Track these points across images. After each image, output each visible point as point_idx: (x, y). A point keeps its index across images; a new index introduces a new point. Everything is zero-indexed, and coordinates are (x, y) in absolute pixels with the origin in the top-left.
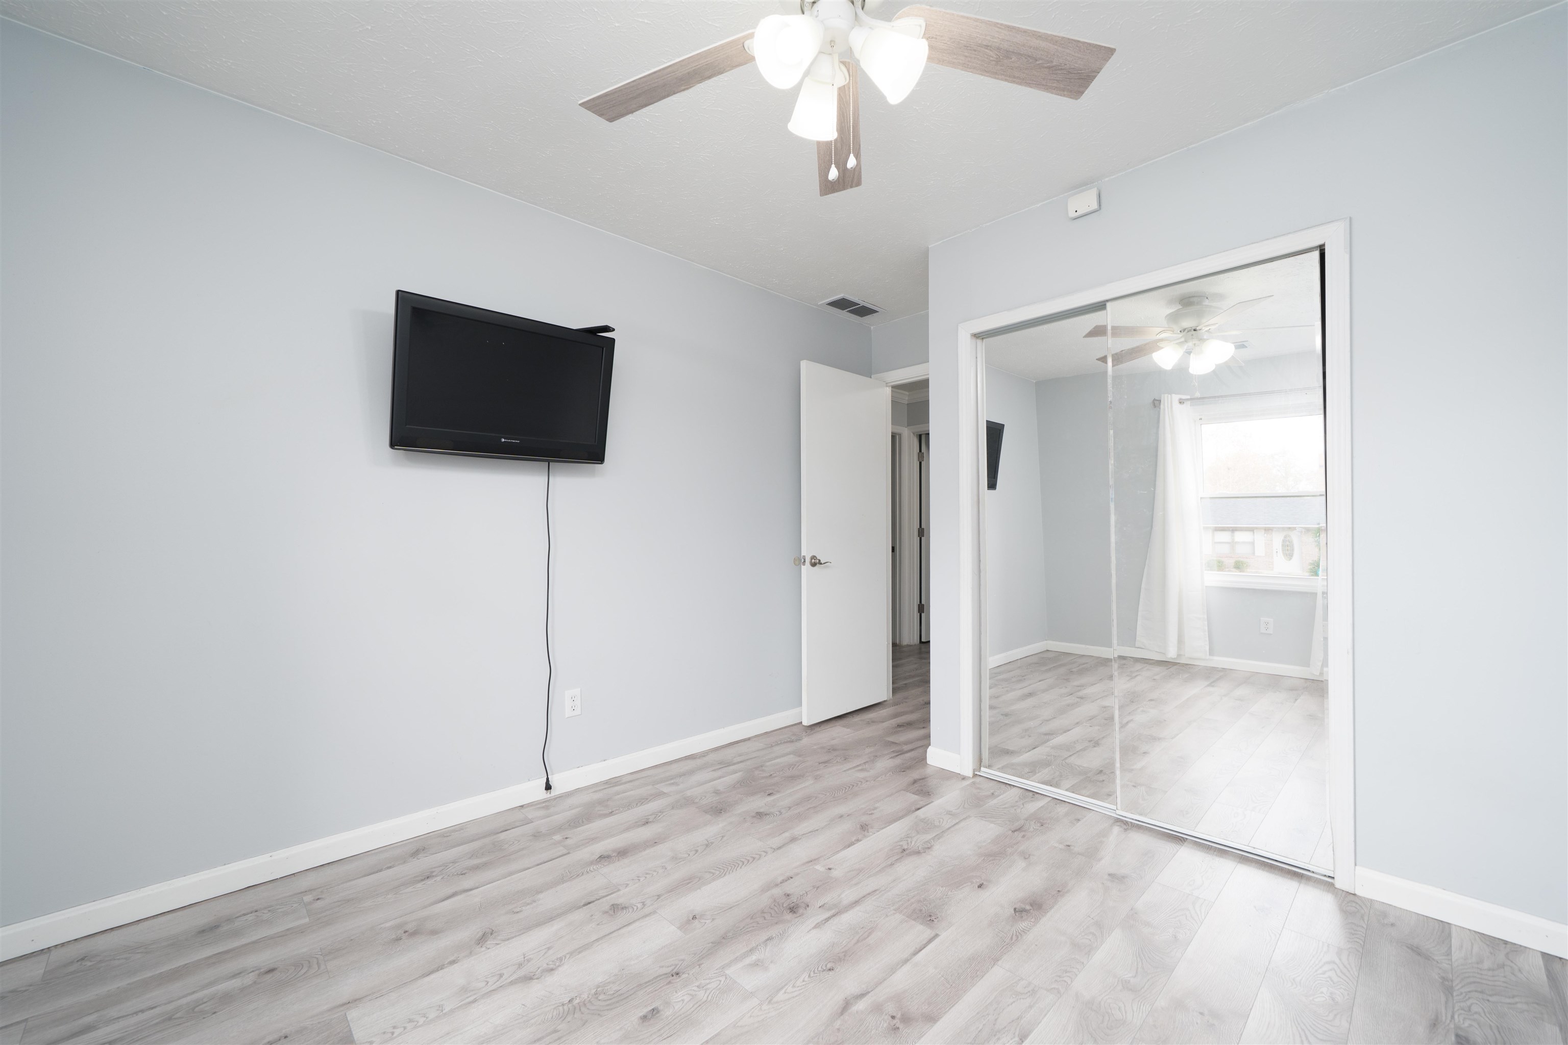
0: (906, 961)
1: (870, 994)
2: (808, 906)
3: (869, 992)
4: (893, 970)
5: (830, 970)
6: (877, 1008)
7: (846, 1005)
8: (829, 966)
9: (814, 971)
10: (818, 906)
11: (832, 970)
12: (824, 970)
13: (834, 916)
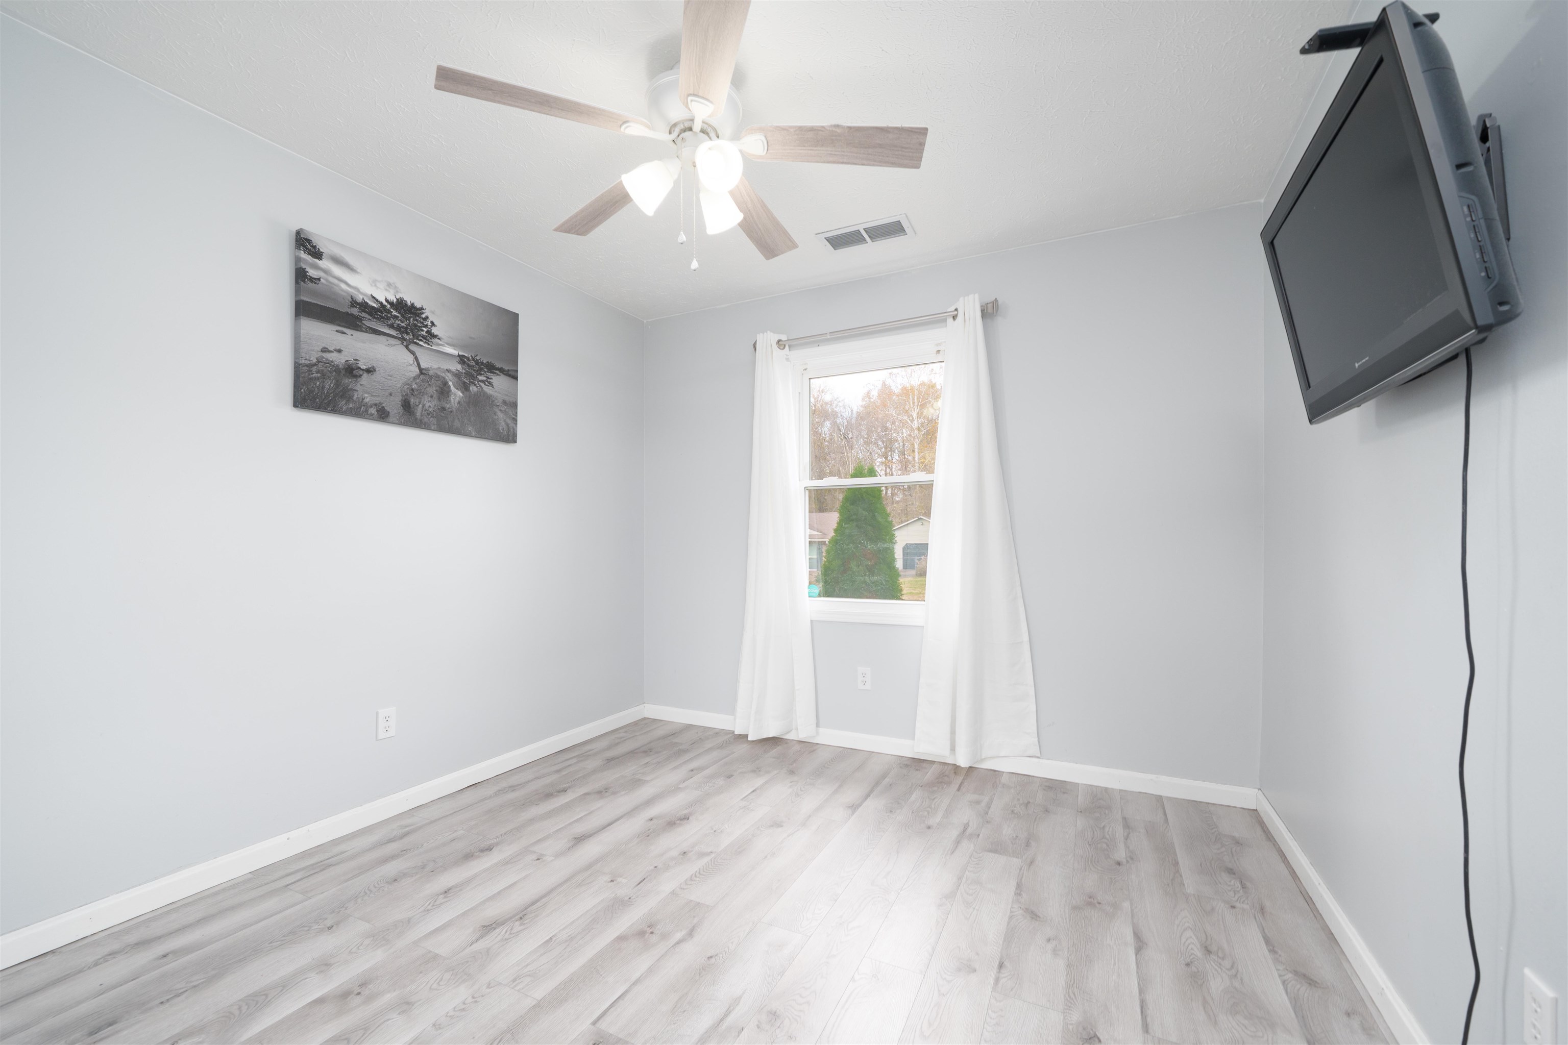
0: (635, 983)
1: (672, 945)
2: (758, 1027)
3: (672, 946)
4: (651, 971)
5: (711, 957)
6: (664, 936)
7: (691, 933)
8: (713, 960)
9: (726, 953)
10: (745, 1030)
11: (709, 958)
12: (716, 956)
13: (721, 1020)
